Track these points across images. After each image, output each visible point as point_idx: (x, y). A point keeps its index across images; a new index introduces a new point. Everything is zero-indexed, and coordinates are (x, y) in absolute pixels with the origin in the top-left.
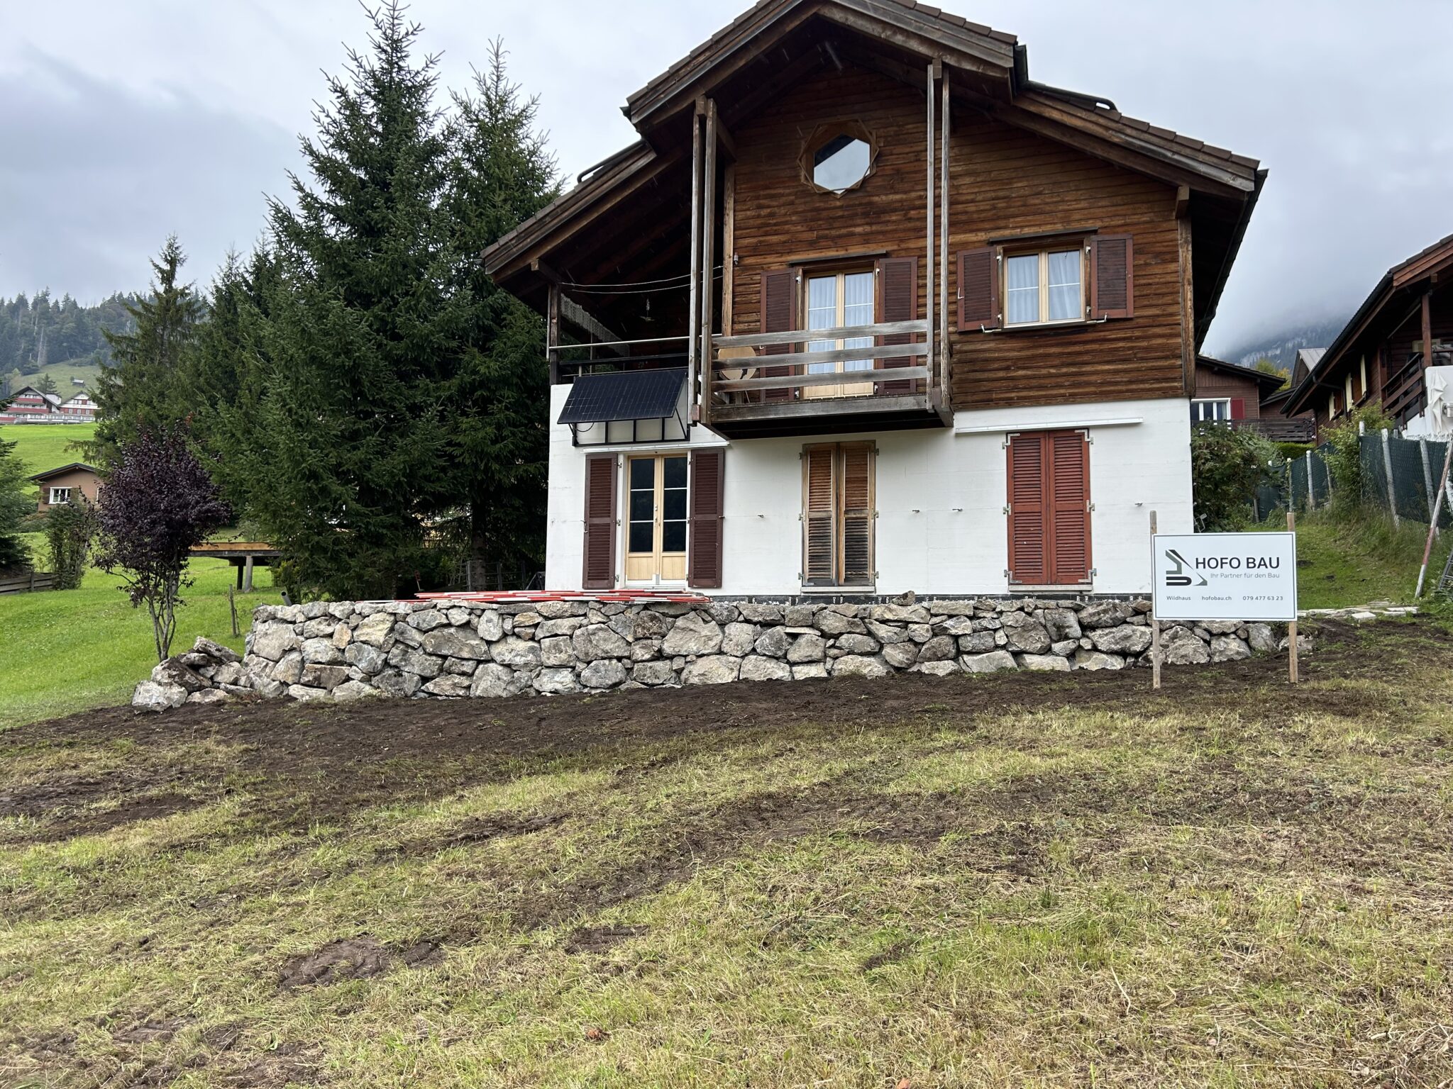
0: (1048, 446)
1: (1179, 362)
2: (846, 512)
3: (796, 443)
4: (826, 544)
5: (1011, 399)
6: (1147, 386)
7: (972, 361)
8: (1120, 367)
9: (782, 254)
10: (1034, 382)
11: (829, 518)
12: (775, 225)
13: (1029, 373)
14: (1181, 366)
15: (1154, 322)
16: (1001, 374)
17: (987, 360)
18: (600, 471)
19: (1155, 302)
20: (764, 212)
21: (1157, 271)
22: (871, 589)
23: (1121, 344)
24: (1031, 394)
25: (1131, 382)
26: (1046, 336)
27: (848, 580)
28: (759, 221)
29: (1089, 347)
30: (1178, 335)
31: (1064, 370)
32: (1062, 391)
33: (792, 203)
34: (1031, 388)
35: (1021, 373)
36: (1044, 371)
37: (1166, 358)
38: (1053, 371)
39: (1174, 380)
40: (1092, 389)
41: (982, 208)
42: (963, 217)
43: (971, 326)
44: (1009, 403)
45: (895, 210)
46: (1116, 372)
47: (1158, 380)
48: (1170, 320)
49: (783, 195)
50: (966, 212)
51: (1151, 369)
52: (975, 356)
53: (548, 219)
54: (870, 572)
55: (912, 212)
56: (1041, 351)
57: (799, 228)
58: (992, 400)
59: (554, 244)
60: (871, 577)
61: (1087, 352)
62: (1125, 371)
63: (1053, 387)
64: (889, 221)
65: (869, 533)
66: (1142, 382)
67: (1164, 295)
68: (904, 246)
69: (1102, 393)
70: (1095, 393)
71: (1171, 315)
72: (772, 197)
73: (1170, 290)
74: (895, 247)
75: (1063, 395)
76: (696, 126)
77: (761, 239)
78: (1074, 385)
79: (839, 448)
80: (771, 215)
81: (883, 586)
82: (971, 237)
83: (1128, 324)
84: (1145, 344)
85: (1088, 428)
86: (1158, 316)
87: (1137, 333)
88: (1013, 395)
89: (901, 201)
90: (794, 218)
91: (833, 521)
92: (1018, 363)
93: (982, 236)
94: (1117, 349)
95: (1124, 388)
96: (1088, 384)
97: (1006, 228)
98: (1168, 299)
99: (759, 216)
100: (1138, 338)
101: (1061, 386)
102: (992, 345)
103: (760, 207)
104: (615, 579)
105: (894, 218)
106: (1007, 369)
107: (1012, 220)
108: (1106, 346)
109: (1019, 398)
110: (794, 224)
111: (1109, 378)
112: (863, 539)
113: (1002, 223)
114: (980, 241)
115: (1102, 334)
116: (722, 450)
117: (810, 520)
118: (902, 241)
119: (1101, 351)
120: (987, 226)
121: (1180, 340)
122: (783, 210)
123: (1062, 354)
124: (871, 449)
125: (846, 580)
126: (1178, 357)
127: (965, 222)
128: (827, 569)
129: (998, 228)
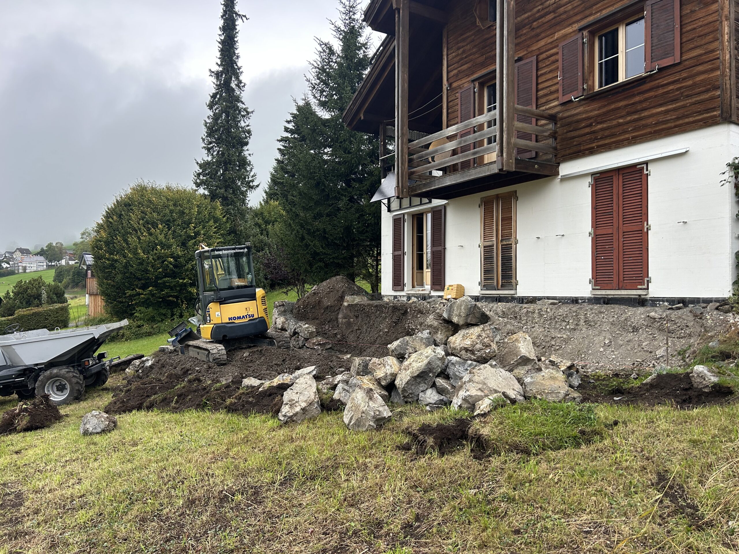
0: (617, 182)
1: (718, 93)
2: (502, 241)
3: (478, 197)
4: (492, 263)
5: (593, 148)
6: (691, 119)
7: (569, 124)
8: (670, 107)
9: (468, 76)
10: (607, 133)
11: (493, 246)
12: (466, 57)
13: (605, 125)
14: (719, 96)
15: (698, 61)
16: (587, 130)
17: (578, 121)
18: (398, 223)
19: (699, 44)
20: (460, 51)
21: (700, 15)
22: (512, 292)
23: (671, 87)
24: (607, 142)
25: (678, 119)
26: (618, 93)
28: (459, 58)
29: (647, 95)
30: (718, 68)
31: (629, 118)
32: (627, 136)
33: (473, 41)
34: (606, 137)
35: (599, 126)
36: (615, 122)
37: (707, 91)
38: (621, 121)
39: (714, 109)
40: (649, 130)
41: (575, 5)
42: (564, 16)
43: (566, 99)
44: (592, 152)
45: (524, 27)
46: (667, 112)
47: (700, 113)
48: (711, 56)
49: (468, 37)
50: (565, 12)
51: (694, 104)
52: (570, 120)
54: (513, 281)
55: (535, 23)
56: (613, 106)
57: (477, 56)
58: (580, 151)
59: (369, 102)
60: (514, 284)
61: (646, 100)
62: (675, 110)
63: (621, 134)
64: (522, 35)
65: (513, 255)
66: (687, 116)
67: (705, 35)
68: (530, 50)
69: (655, 132)
70: (650, 133)
71: (713, 51)
72: (464, 40)
73: (712, 29)
74: (525, 52)
75: (628, 139)
76: (397, 16)
77: (459, 69)
78: (635, 130)
79: (497, 197)
80: (464, 52)
81: (522, 291)
82: (569, 30)
83: (678, 68)
84: (690, 82)
85: (646, 163)
86: (701, 55)
87: (684, 75)
88: (594, 145)
89: (528, 18)
90: (474, 50)
91: (495, 247)
92: (599, 119)
93: (576, 26)
94: (667, 93)
95: (672, 125)
96: (645, 126)
97: (591, 15)
98: (709, 38)
99: (458, 55)
100: (684, 79)
101: (625, 132)
102: (581, 109)
103: (459, 49)
104: (404, 285)
105: (525, 31)
106: (590, 125)
107: (594, 7)
108: (661, 91)
109: (598, 147)
110: (474, 54)
111: (661, 118)
112: (510, 258)
113: (587, 12)
114: (574, 31)
115: (657, 82)
116: (445, 206)
117: (484, 247)
118: (529, 46)
119: (656, 96)
120: (578, 17)
121: (718, 73)
122: (468, 47)
123: (626, 106)
124: (514, 195)
125: (502, 286)
126: (716, 88)
127: (565, 20)
128: (492, 279)
129: (586, 17)
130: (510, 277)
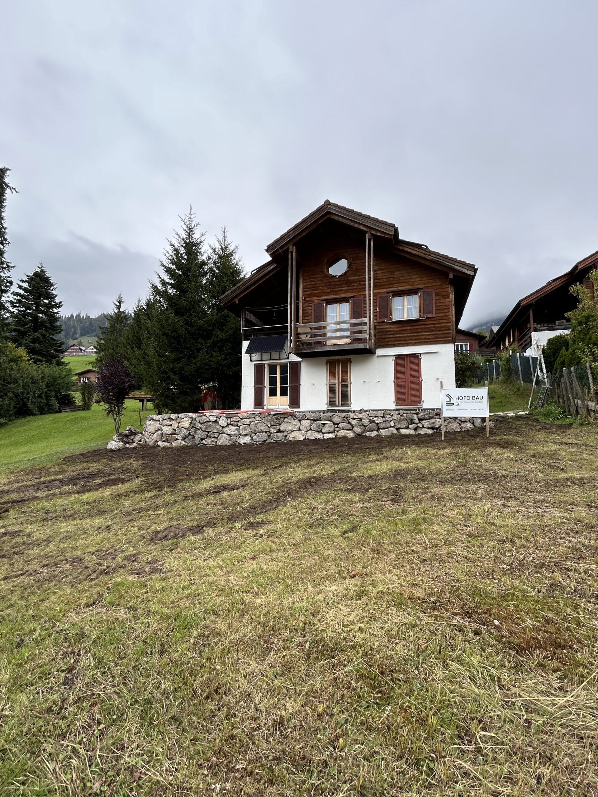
0: (407, 360)
1: (450, 331)
2: (341, 382)
3: (325, 359)
4: (335, 393)
6: (440, 339)
7: (382, 332)
8: (431, 333)
9: (319, 297)
10: (403, 339)
11: (335, 385)
12: (316, 287)
13: (401, 335)
14: (451, 333)
15: (442, 318)
16: (392, 336)
17: (387, 331)
18: (259, 369)
19: (442, 312)
20: (313, 283)
21: (442, 301)
22: (349, 408)
25: (434, 338)
26: (407, 323)
28: (311, 286)
29: (420, 327)
30: (450, 322)
31: (412, 334)
32: (412, 342)
33: (322, 280)
34: (402, 341)
35: (398, 335)
36: (406, 335)
37: (446, 330)
38: (408, 335)
39: (449, 337)
40: (422, 341)
41: (385, 281)
42: (379, 284)
43: (382, 320)
44: (395, 346)
45: (356, 282)
46: (429, 335)
47: (443, 338)
48: (447, 317)
49: (318, 277)
50: (379, 282)
51: (441, 334)
52: (383, 330)
53: (241, 286)
54: (349, 402)
55: (362, 283)
56: (405, 328)
57: (324, 288)
58: (388, 345)
59: (244, 294)
60: (350, 404)
61: (420, 328)
62: (433, 335)
63: (409, 340)
64: (354, 286)
65: (349, 389)
66: (438, 338)
67: (445, 309)
68: (359, 294)
69: (425, 342)
71: (448, 316)
72: (315, 278)
73: (447, 308)
74: (356, 294)
76: (290, 255)
77: (312, 292)
78: (416, 339)
79: (339, 361)
80: (315, 284)
81: (354, 407)
82: (381, 291)
83: (434, 319)
84: (439, 325)
85: (420, 354)
86: (443, 316)
87: (436, 322)
88: (395, 343)
89: (358, 279)
91: (337, 385)
92: (397, 332)
93: (385, 290)
94: (430, 327)
95: (432, 340)
96: (420, 339)
97: (393, 287)
98: (446, 311)
99: (311, 284)
100: (437, 324)
101: (411, 340)
102: (388, 326)
103: (311, 281)
104: (264, 405)
105: (356, 284)
106: (394, 334)
107: (395, 285)
108: (426, 326)
109: (398, 344)
110: (322, 286)
111: (427, 337)
112: (347, 391)
113: (391, 286)
114: (384, 292)
115: (425, 322)
116: (300, 362)
117: (329, 385)
118: (358, 292)
119: (425, 328)
120: (386, 287)
121: (450, 324)
122: (319, 282)
123: (411, 329)
124: (349, 361)
125: (342, 405)
126: (450, 330)
127: (379, 286)
128: (335, 401)
129: (390, 288)
130: (347, 400)
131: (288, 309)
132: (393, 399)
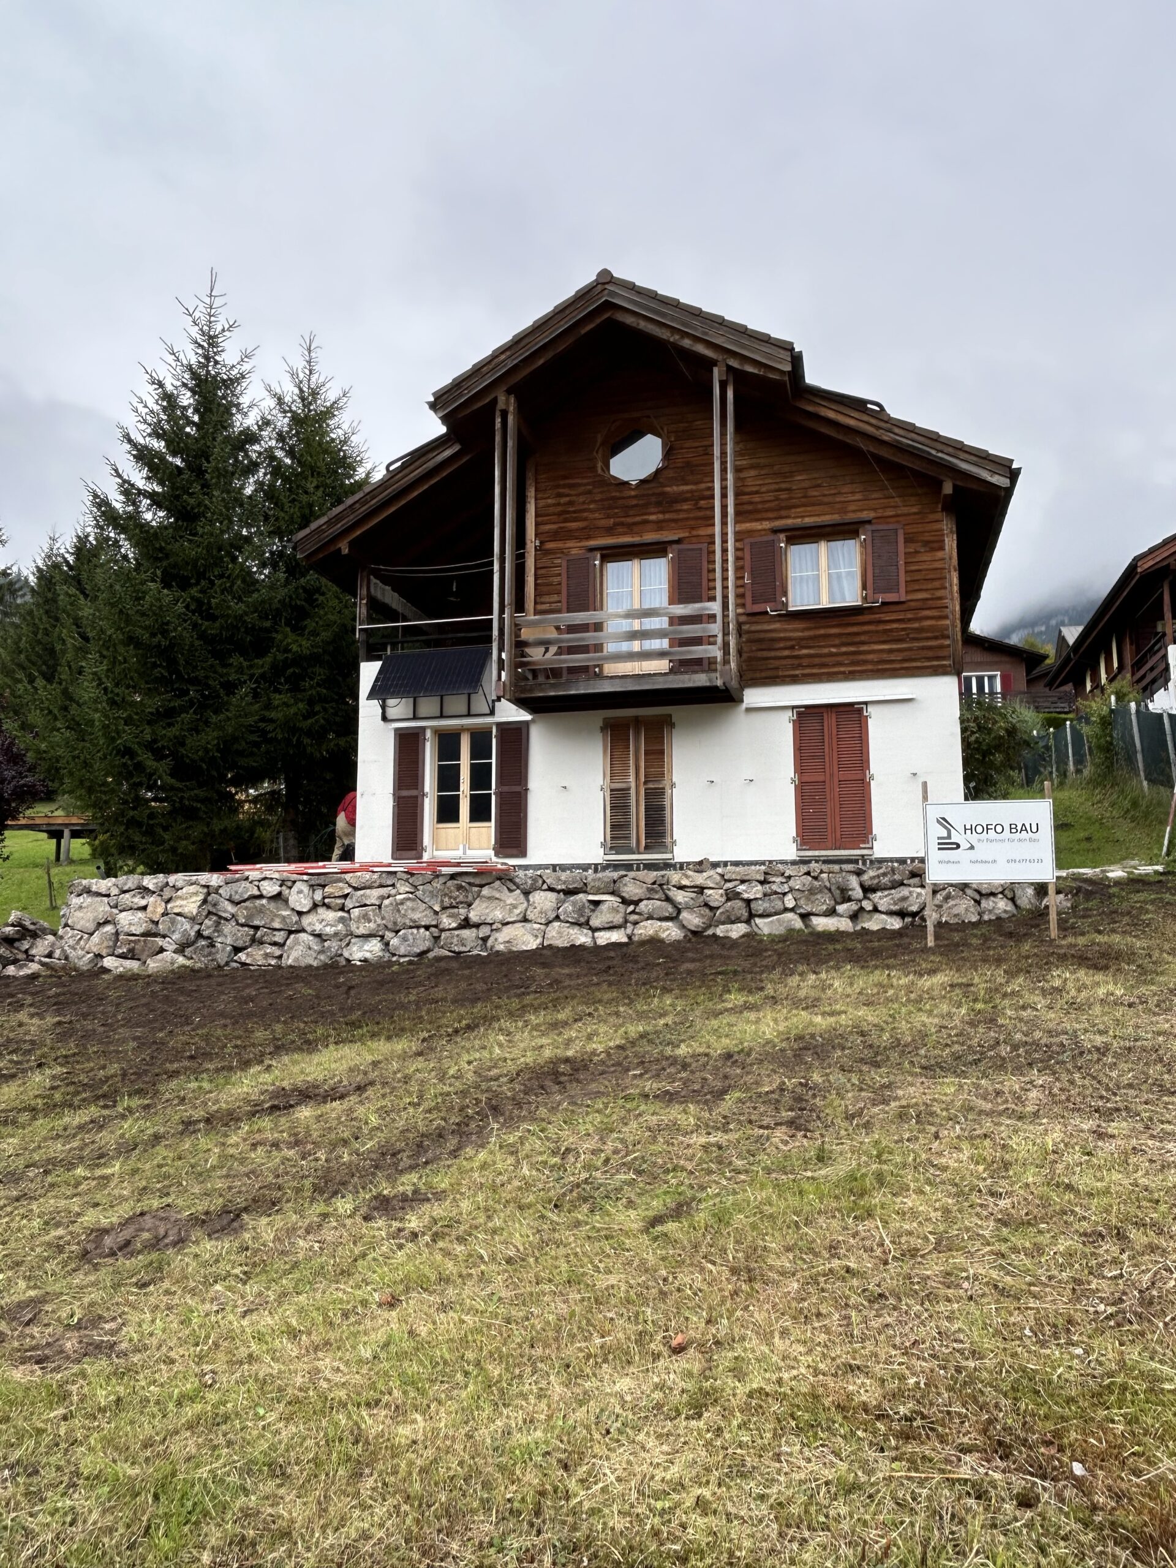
0: (830, 721)
1: (947, 642)
2: (645, 783)
3: (598, 716)
4: (626, 814)
5: (797, 676)
6: (919, 664)
7: (760, 641)
8: (894, 646)
9: (580, 539)
10: (817, 661)
11: (629, 789)
12: (575, 512)
13: (812, 651)
14: (949, 646)
15: (924, 605)
16: (786, 653)
17: (773, 640)
18: (408, 745)
19: (924, 587)
20: (563, 500)
21: (925, 558)
22: (669, 856)
23: (895, 626)
24: (815, 671)
25: (905, 661)
26: (829, 617)
27: (648, 848)
28: (560, 509)
29: (866, 628)
30: (946, 617)
31: (844, 649)
32: (842, 669)
33: (590, 492)
34: (815, 666)
35: (804, 652)
36: (826, 651)
37: (936, 638)
38: (833, 650)
39: (944, 658)
40: (870, 667)
41: (767, 499)
42: (750, 507)
43: (758, 608)
44: (794, 680)
45: (686, 500)
46: (891, 651)
47: (929, 659)
48: (939, 603)
49: (580, 485)
50: (751, 503)
51: (923, 648)
52: (762, 635)
53: (357, 506)
54: (668, 840)
55: (702, 502)
56: (822, 632)
57: (597, 515)
58: (777, 677)
59: (363, 529)
60: (669, 845)
61: (865, 633)
62: (901, 650)
63: (834, 666)
64: (681, 510)
65: (667, 803)
66: (916, 660)
67: (933, 580)
68: (695, 533)
69: (878, 671)
70: (872, 671)
71: (940, 598)
72: (571, 486)
73: (938, 576)
74: (687, 534)
75: (844, 673)
76: (498, 420)
77: (562, 525)
78: (853, 663)
79: (637, 721)
80: (571, 503)
81: (682, 853)
82: (757, 526)
83: (904, 607)
84: (916, 625)
85: (866, 703)
86: (927, 599)
87: (909, 615)
88: (797, 672)
89: (691, 491)
90: (592, 506)
91: (633, 791)
92: (802, 643)
93: (767, 525)
94: (891, 630)
95: (898, 666)
96: (865, 662)
97: (789, 517)
98: (937, 584)
99: (559, 504)
100: (909, 620)
101: (841, 664)
102: (777, 626)
103: (560, 495)
104: (423, 849)
105: (686, 507)
106: (792, 648)
107: (793, 510)
108: (881, 627)
109: (804, 675)
110: (592, 511)
111: (885, 656)
112: (662, 808)
113: (784, 513)
114: (764, 530)
115: (877, 616)
116: (526, 723)
117: (612, 790)
118: (693, 528)
119: (877, 632)
120: (770, 515)
121: (948, 622)
122: (581, 499)
123: (840, 635)
124: (668, 723)
125: (647, 847)
126: (948, 637)
127: (750, 512)
128: (628, 838)
129: (781, 518)
130: (662, 835)
131: (492, 572)
132: (791, 830)
